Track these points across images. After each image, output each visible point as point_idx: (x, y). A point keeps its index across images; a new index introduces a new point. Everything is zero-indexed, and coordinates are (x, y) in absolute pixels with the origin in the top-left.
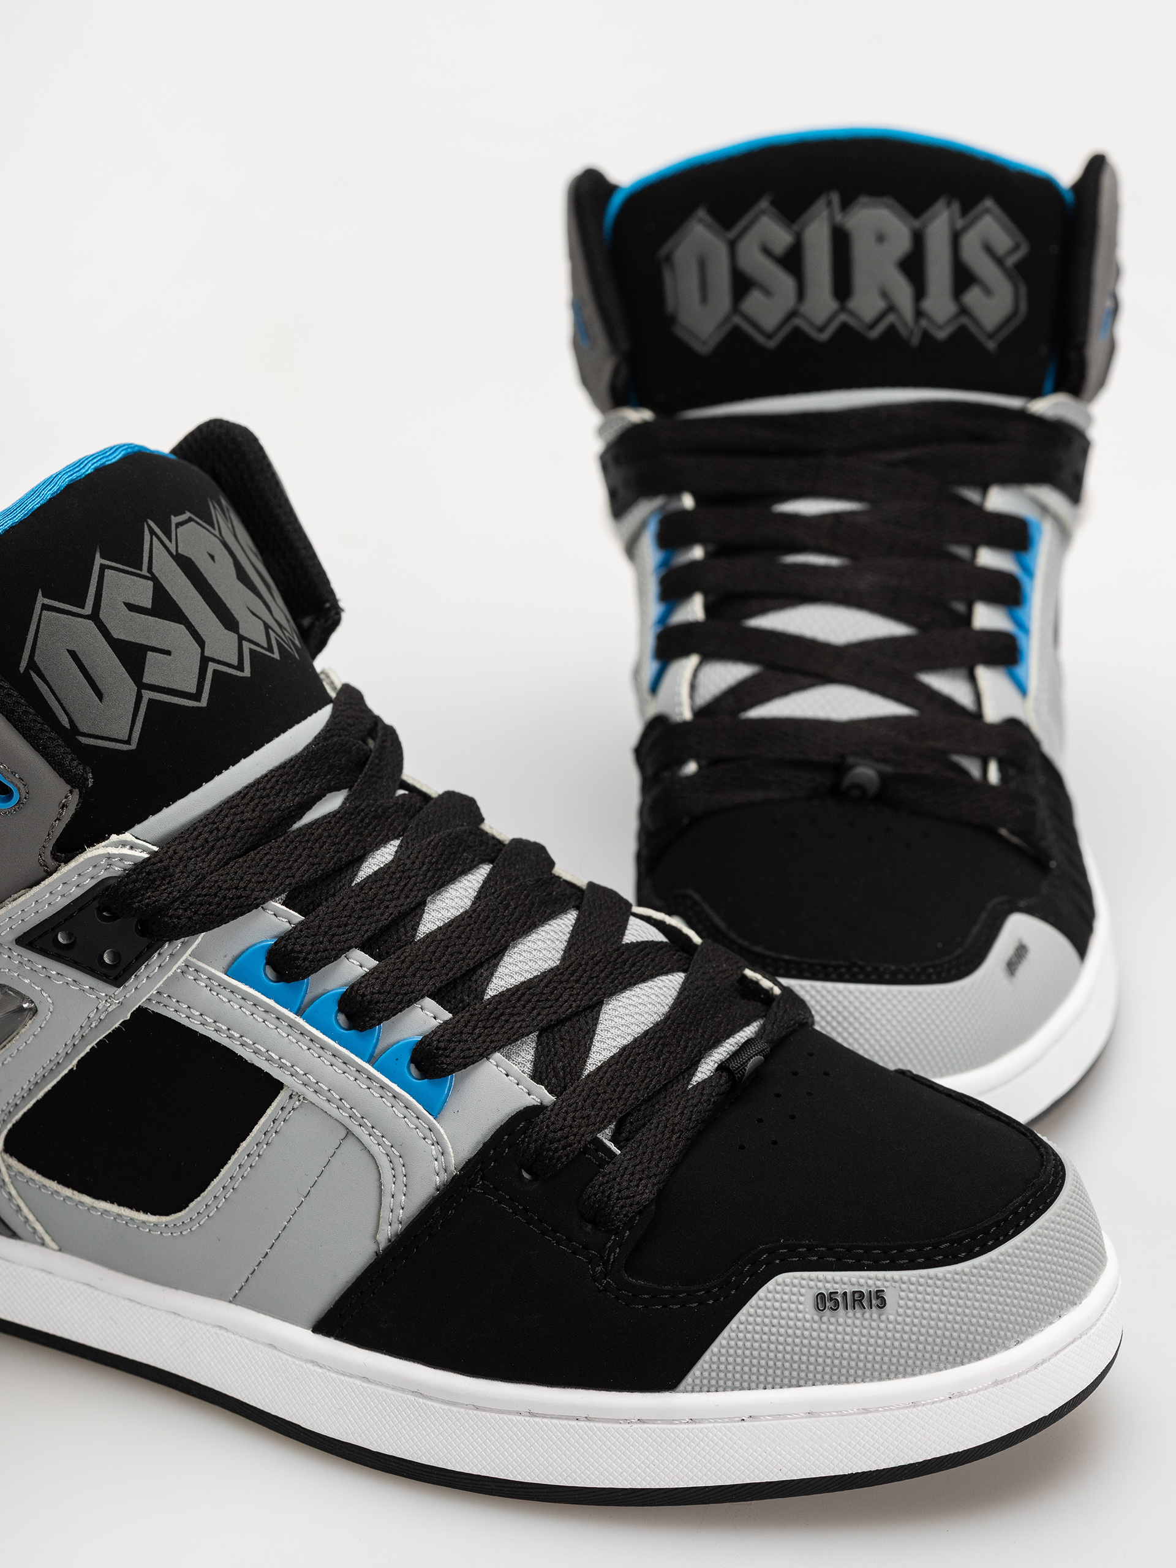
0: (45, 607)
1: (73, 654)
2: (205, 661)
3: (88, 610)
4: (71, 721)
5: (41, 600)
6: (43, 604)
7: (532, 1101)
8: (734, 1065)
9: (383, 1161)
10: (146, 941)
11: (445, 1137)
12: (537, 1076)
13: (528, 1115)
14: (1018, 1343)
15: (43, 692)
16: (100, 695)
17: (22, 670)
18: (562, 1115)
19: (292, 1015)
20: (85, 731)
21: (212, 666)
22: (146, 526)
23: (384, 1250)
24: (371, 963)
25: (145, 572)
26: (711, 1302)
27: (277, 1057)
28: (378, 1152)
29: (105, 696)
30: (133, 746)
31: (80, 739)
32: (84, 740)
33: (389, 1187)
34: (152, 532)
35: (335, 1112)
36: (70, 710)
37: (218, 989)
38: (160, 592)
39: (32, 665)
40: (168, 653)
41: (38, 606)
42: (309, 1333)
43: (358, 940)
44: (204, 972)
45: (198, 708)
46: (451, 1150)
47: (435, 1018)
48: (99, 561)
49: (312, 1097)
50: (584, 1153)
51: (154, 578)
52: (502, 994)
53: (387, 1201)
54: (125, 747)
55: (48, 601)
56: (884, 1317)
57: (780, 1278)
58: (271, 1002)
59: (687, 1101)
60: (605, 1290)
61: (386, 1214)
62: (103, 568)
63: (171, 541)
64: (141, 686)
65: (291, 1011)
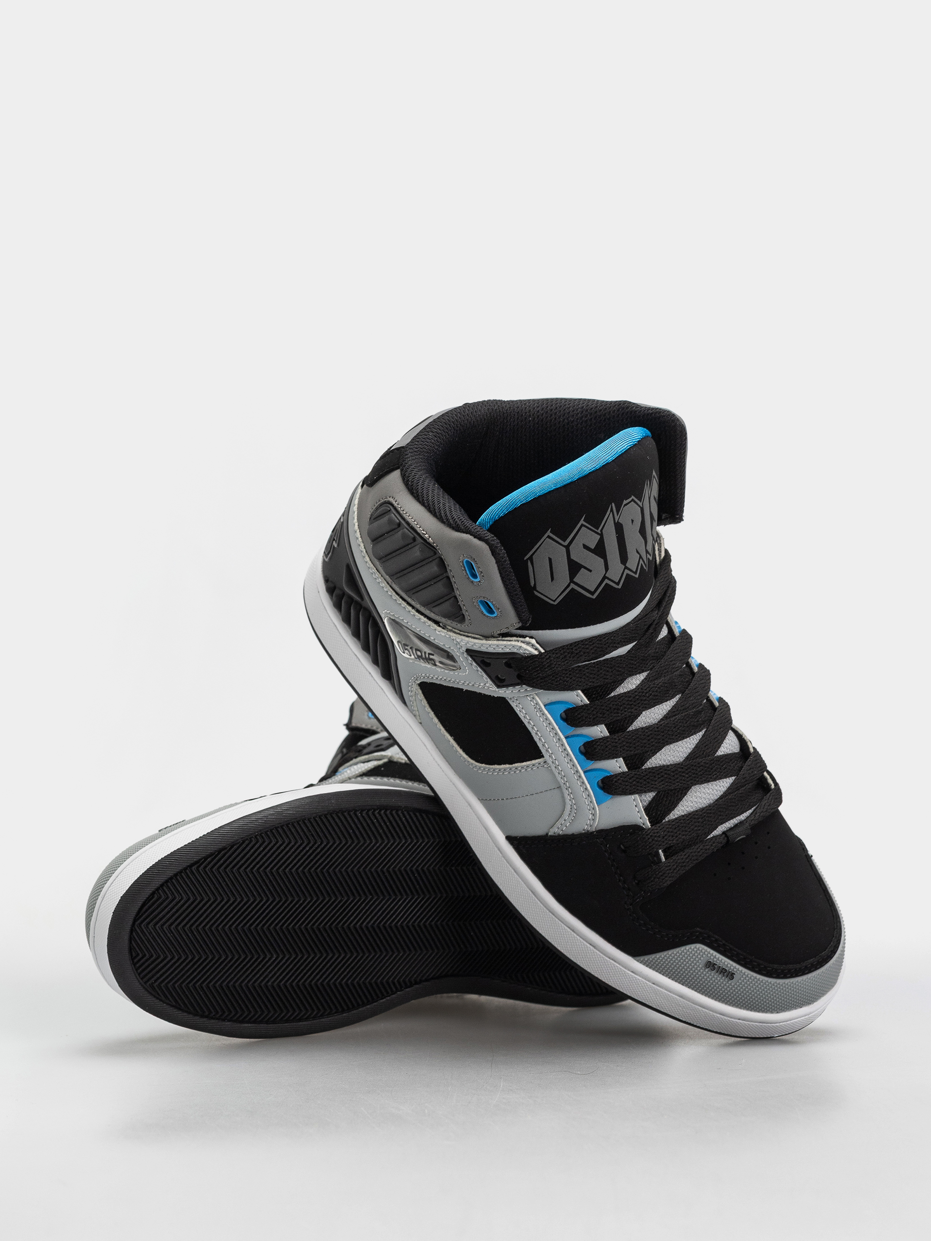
0: (549, 537)
1: (550, 560)
2: (605, 578)
3: (566, 543)
4: (535, 584)
5: (549, 533)
6: (548, 535)
7: (640, 822)
8: (728, 834)
9: (568, 807)
10: (519, 681)
11: (598, 815)
12: (648, 810)
13: (636, 829)
14: (778, 1013)
15: (530, 570)
16: (552, 579)
17: (525, 559)
18: (649, 836)
19: (562, 737)
20: (539, 590)
21: (606, 581)
22: (610, 507)
23: (551, 836)
24: (606, 733)
25: (599, 531)
26: (666, 939)
27: (547, 747)
28: (568, 803)
29: (555, 580)
30: (555, 603)
31: (535, 592)
32: (536, 593)
33: (566, 816)
34: (612, 510)
35: (559, 779)
36: (537, 581)
37: (538, 710)
38: (601, 543)
39: (531, 558)
40: (590, 571)
41: (546, 535)
42: (504, 837)
43: (606, 722)
44: (536, 700)
45: (591, 598)
46: (597, 821)
47: (620, 767)
48: (582, 522)
49: (553, 768)
50: (649, 854)
51: (601, 535)
52: (653, 768)
53: (561, 821)
54: (552, 602)
55: (551, 535)
56: (730, 982)
57: (699, 946)
58: (557, 727)
59: (704, 846)
60: (628, 909)
61: (558, 824)
62: (582, 525)
63: (618, 515)
64: (572, 581)
65: (563, 735)
